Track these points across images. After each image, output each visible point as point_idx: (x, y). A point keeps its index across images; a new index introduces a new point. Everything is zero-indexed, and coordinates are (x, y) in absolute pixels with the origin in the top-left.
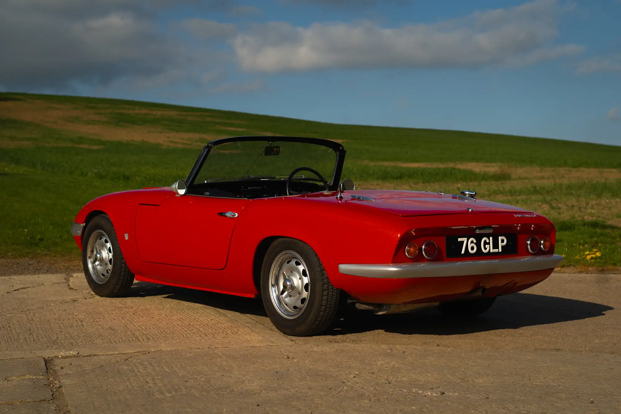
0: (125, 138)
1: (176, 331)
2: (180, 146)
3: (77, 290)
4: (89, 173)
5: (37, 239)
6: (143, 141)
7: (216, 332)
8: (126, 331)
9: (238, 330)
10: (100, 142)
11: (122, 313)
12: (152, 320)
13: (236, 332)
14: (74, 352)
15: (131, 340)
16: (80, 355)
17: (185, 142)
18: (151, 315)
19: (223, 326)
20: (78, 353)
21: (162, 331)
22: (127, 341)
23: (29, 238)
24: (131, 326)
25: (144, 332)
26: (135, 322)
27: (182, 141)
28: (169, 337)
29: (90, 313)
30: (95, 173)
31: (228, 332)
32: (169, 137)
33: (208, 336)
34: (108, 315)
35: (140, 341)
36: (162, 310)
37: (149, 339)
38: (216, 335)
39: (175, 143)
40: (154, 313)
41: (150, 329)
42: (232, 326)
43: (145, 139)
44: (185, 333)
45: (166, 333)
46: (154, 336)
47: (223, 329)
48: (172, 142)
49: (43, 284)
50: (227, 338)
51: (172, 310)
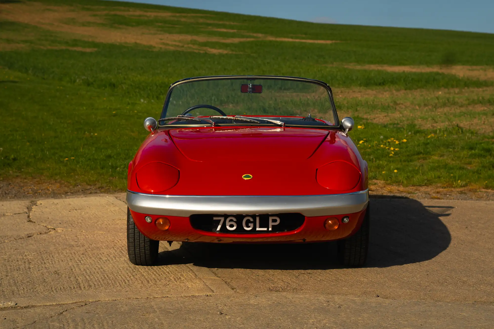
0: (119, 40)
1: (120, 276)
2: (172, 48)
3: (35, 222)
4: (78, 81)
5: (11, 158)
6: (136, 43)
7: (159, 278)
8: (70, 276)
9: (182, 275)
10: (95, 45)
11: (72, 252)
12: (99, 261)
13: (179, 278)
14: (12, 303)
15: (72, 288)
16: (18, 306)
17: (177, 44)
18: (100, 255)
19: (168, 271)
20: (16, 304)
21: (106, 276)
22: (69, 288)
23: (2, 158)
24: (77, 269)
25: (87, 277)
26: (82, 264)
27: (174, 43)
28: (111, 284)
29: (40, 253)
30: (83, 80)
31: (171, 278)
32: (161, 39)
33: (150, 282)
34: (57, 255)
35: (81, 289)
36: (112, 249)
37: (90, 286)
38: (158, 281)
39: (167, 44)
40: (103, 253)
41: (94, 273)
42: (176, 270)
43: (138, 41)
44: (128, 279)
45: (109, 279)
46: (95, 283)
47: (167, 273)
48: (164, 44)
49: (4, 215)
50: (168, 285)
51: (122, 249)
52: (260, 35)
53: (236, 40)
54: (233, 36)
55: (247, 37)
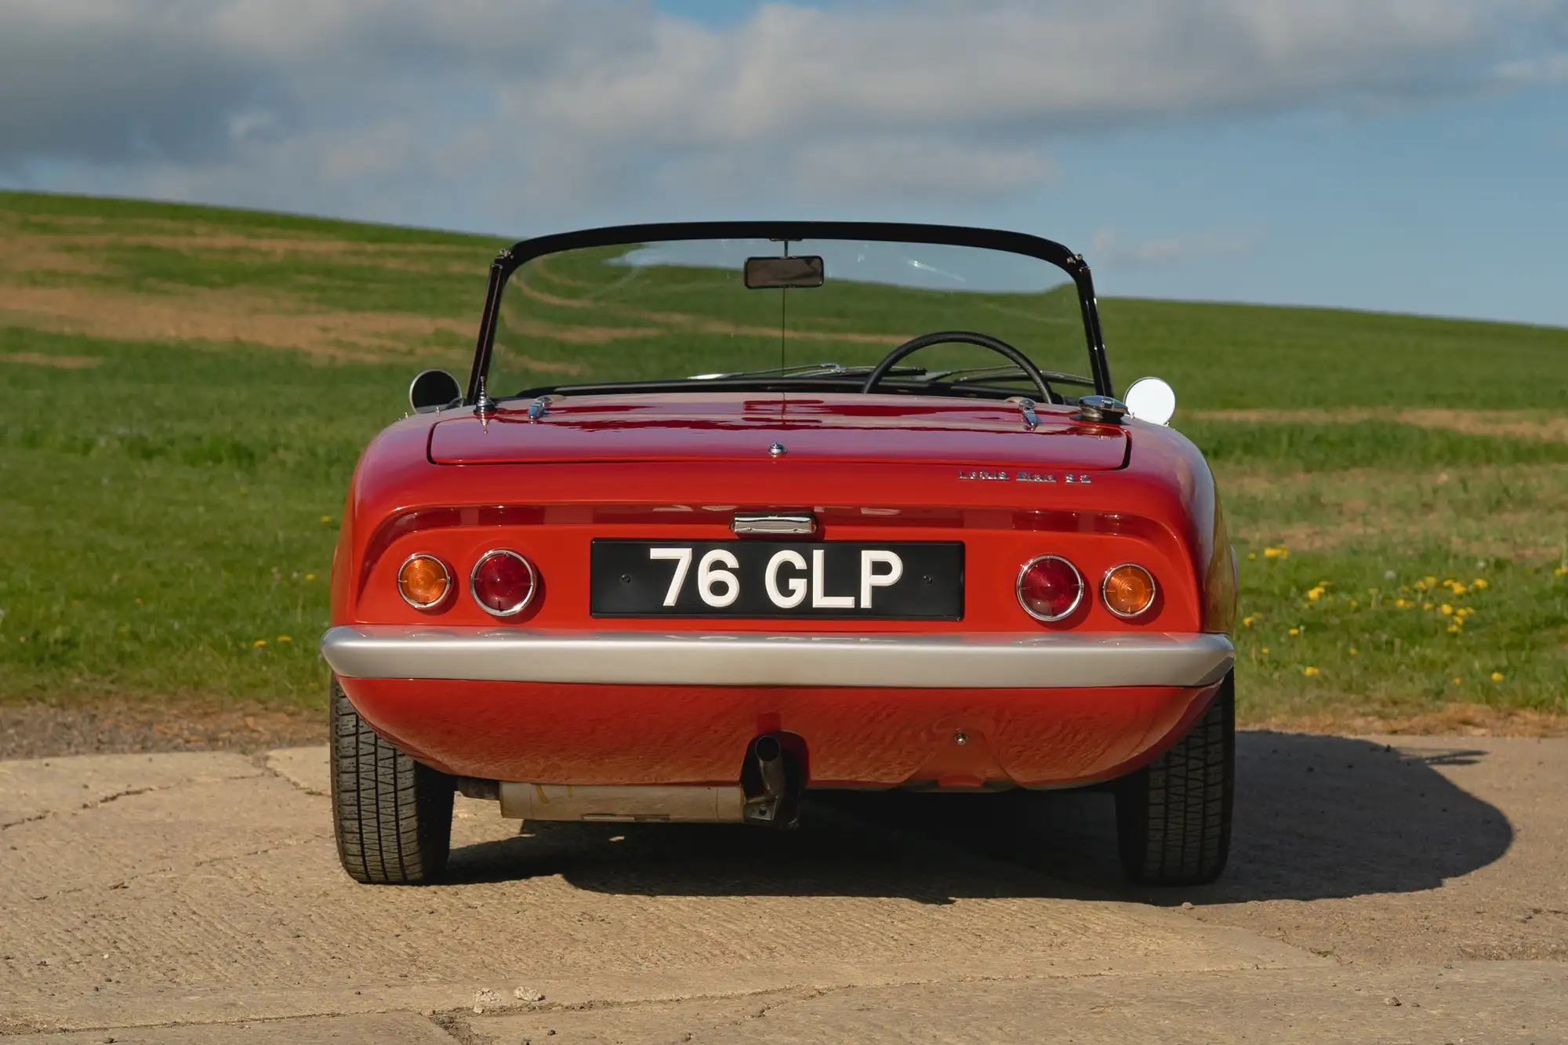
0: (172, 333)
2: (371, 359)
4: (102, 442)
6: (238, 341)
10: (91, 347)
14: (526, 991)
15: (707, 954)
16: (557, 1005)
17: (389, 343)
20: (542, 997)
22: (694, 956)
27: (376, 342)
30: (122, 439)
31: (1055, 927)
32: (325, 330)
33: (988, 937)
35: (745, 957)
37: (772, 949)
38: (1014, 935)
39: (353, 347)
43: (244, 336)
46: (781, 941)
48: (339, 343)
50: (1064, 944)
52: (678, 318)
53: (598, 335)
54: (583, 319)
55: (637, 324)
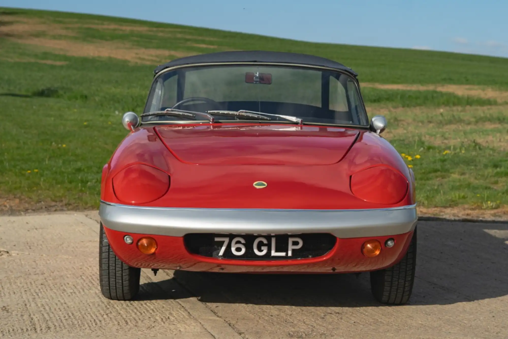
0: (92, 54)
1: (88, 315)
2: (148, 63)
6: (110, 57)
7: (141, 317)
8: (23, 314)
9: (171, 314)
10: (66, 58)
11: (28, 282)
12: (62, 294)
13: (167, 317)
15: (25, 330)
17: (154, 58)
18: (64, 286)
19: (152, 307)
21: (70, 314)
22: (20, 331)
24: (33, 305)
25: (46, 315)
26: (39, 297)
27: (151, 58)
28: (77, 326)
31: (157, 318)
32: (137, 54)
33: (129, 323)
34: (8, 285)
35: (36, 332)
36: (80, 278)
37: (49, 328)
38: (140, 322)
39: (143, 59)
40: (68, 284)
41: (55, 310)
42: (163, 307)
43: (112, 56)
44: (100, 318)
45: (75, 318)
46: (56, 324)
47: (151, 311)
48: (140, 58)
50: (153, 327)
51: (92, 279)
